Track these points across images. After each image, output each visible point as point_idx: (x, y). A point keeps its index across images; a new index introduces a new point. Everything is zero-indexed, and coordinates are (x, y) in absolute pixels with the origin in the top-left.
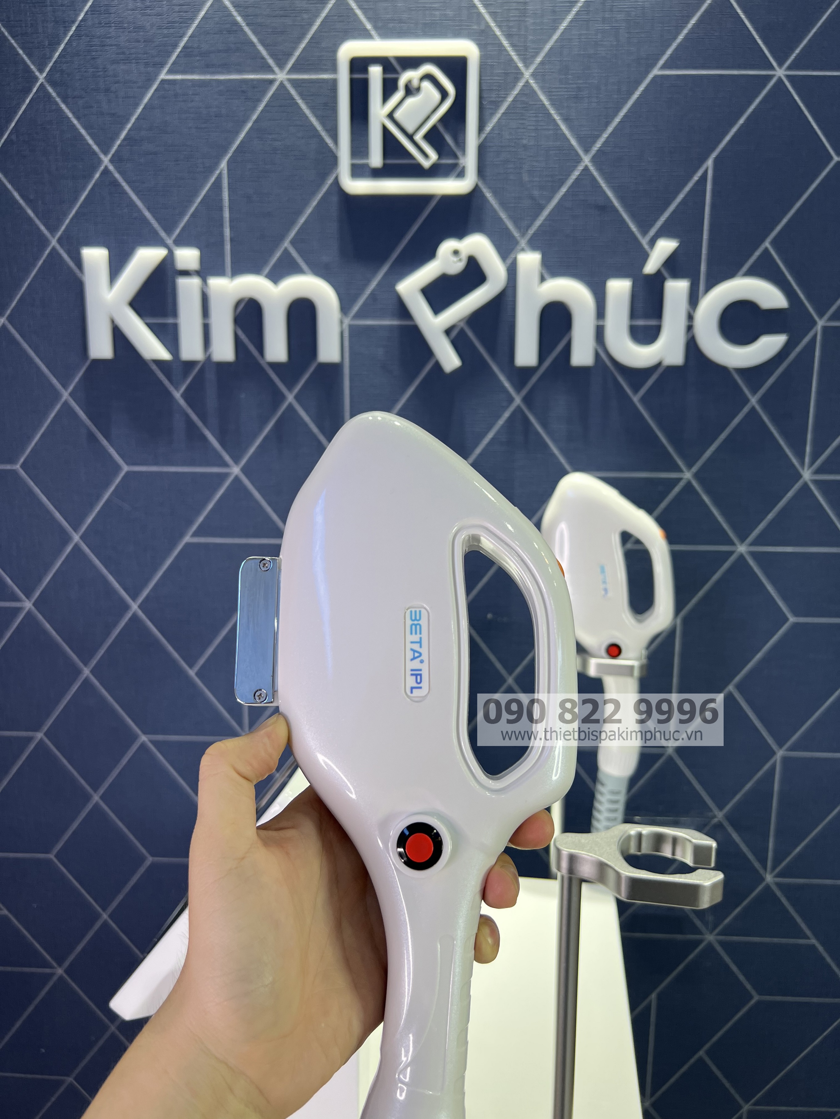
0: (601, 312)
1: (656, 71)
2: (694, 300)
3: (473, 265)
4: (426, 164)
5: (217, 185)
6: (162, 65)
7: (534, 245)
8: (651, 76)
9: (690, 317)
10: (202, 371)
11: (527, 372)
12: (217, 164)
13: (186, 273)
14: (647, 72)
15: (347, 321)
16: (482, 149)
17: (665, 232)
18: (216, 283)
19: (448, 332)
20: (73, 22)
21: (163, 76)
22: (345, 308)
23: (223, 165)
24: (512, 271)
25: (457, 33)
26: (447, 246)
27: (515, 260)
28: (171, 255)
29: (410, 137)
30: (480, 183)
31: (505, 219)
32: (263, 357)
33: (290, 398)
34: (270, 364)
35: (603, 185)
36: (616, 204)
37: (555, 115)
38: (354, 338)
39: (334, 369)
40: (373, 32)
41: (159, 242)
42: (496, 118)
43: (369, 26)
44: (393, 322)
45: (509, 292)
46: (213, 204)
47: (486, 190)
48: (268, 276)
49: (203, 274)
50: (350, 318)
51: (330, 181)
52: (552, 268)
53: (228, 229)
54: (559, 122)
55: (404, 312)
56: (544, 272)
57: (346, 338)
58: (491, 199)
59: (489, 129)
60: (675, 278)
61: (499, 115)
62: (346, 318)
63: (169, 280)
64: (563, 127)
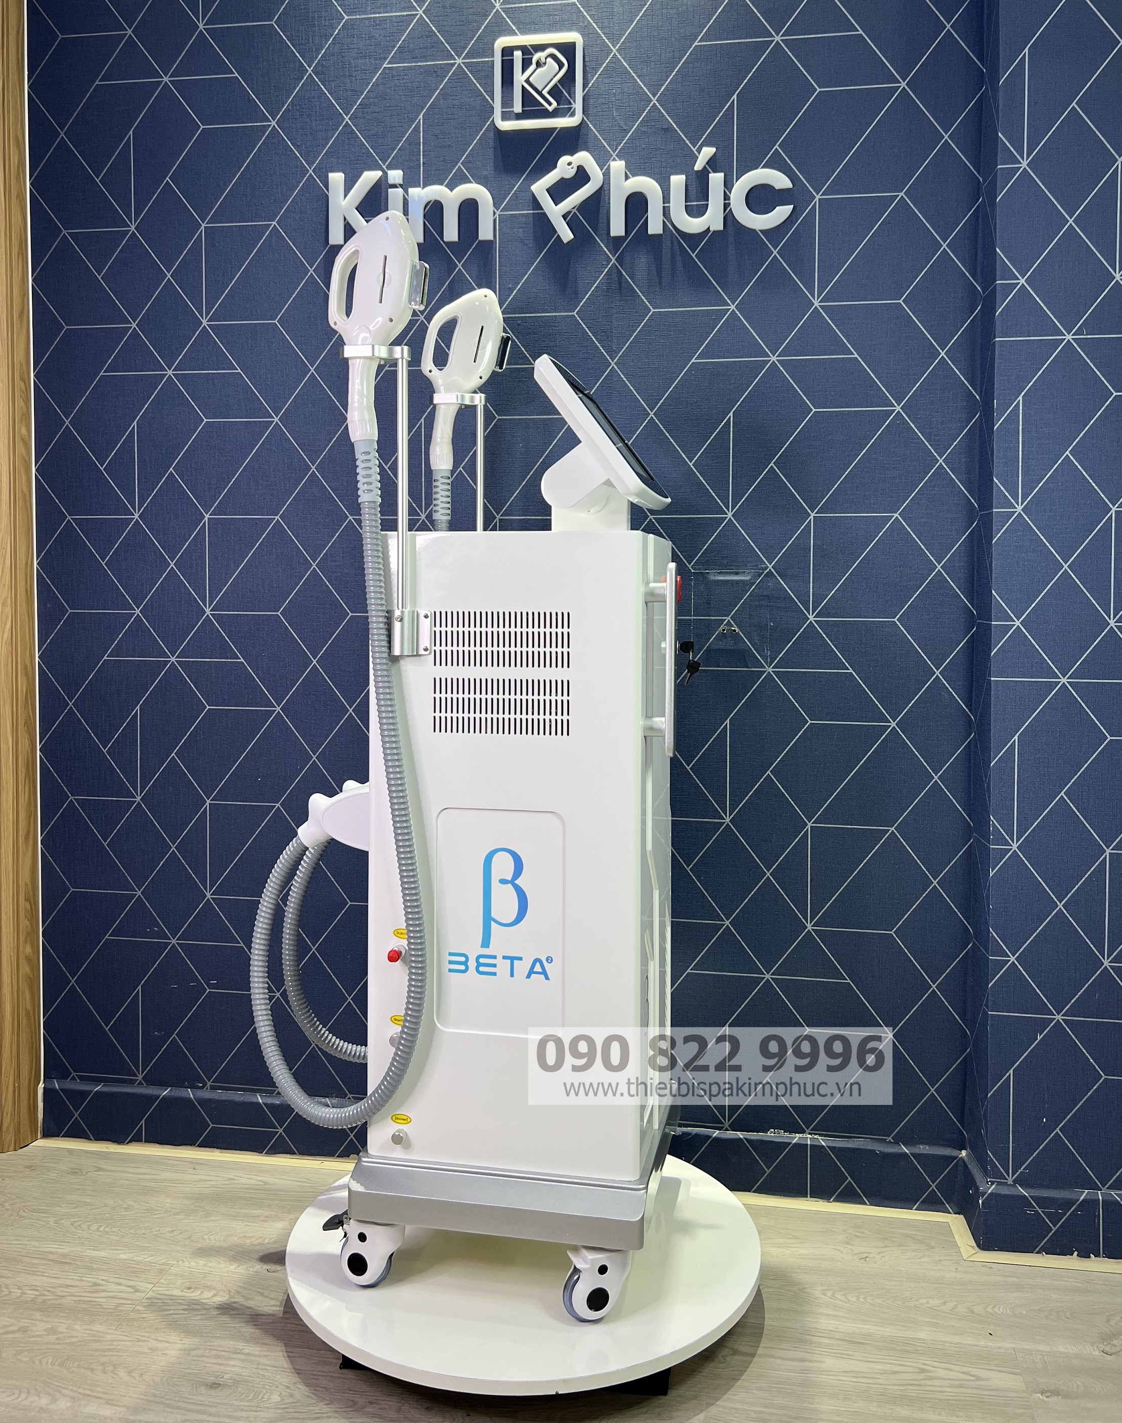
0: (666, 198)
1: (696, 44)
2: (728, 185)
3: (581, 170)
5: (416, 130)
6: (385, 59)
7: (619, 157)
8: (694, 46)
9: (726, 197)
11: (618, 240)
12: (418, 116)
13: (394, 186)
14: (691, 45)
15: (498, 213)
16: (585, 99)
17: (707, 143)
18: (415, 192)
19: (565, 217)
20: (331, 36)
21: (385, 65)
22: (496, 205)
23: (421, 116)
24: (607, 175)
25: (570, 30)
26: (564, 160)
27: (609, 165)
28: (385, 174)
30: (585, 118)
31: (603, 141)
32: (442, 238)
33: (460, 266)
34: (447, 243)
35: (666, 115)
36: (675, 127)
37: (633, 74)
38: (502, 223)
39: (489, 244)
40: (516, 31)
41: (377, 167)
42: (594, 79)
43: (514, 28)
44: (529, 212)
45: (606, 188)
46: (413, 142)
47: (588, 123)
48: (447, 186)
49: (405, 186)
50: (500, 210)
51: (488, 123)
52: (633, 170)
53: (422, 157)
54: (636, 78)
55: (536, 204)
56: (628, 172)
57: (497, 223)
58: (592, 128)
59: (590, 85)
60: (715, 171)
61: (597, 76)
62: (497, 210)
63: (383, 191)
64: (638, 80)
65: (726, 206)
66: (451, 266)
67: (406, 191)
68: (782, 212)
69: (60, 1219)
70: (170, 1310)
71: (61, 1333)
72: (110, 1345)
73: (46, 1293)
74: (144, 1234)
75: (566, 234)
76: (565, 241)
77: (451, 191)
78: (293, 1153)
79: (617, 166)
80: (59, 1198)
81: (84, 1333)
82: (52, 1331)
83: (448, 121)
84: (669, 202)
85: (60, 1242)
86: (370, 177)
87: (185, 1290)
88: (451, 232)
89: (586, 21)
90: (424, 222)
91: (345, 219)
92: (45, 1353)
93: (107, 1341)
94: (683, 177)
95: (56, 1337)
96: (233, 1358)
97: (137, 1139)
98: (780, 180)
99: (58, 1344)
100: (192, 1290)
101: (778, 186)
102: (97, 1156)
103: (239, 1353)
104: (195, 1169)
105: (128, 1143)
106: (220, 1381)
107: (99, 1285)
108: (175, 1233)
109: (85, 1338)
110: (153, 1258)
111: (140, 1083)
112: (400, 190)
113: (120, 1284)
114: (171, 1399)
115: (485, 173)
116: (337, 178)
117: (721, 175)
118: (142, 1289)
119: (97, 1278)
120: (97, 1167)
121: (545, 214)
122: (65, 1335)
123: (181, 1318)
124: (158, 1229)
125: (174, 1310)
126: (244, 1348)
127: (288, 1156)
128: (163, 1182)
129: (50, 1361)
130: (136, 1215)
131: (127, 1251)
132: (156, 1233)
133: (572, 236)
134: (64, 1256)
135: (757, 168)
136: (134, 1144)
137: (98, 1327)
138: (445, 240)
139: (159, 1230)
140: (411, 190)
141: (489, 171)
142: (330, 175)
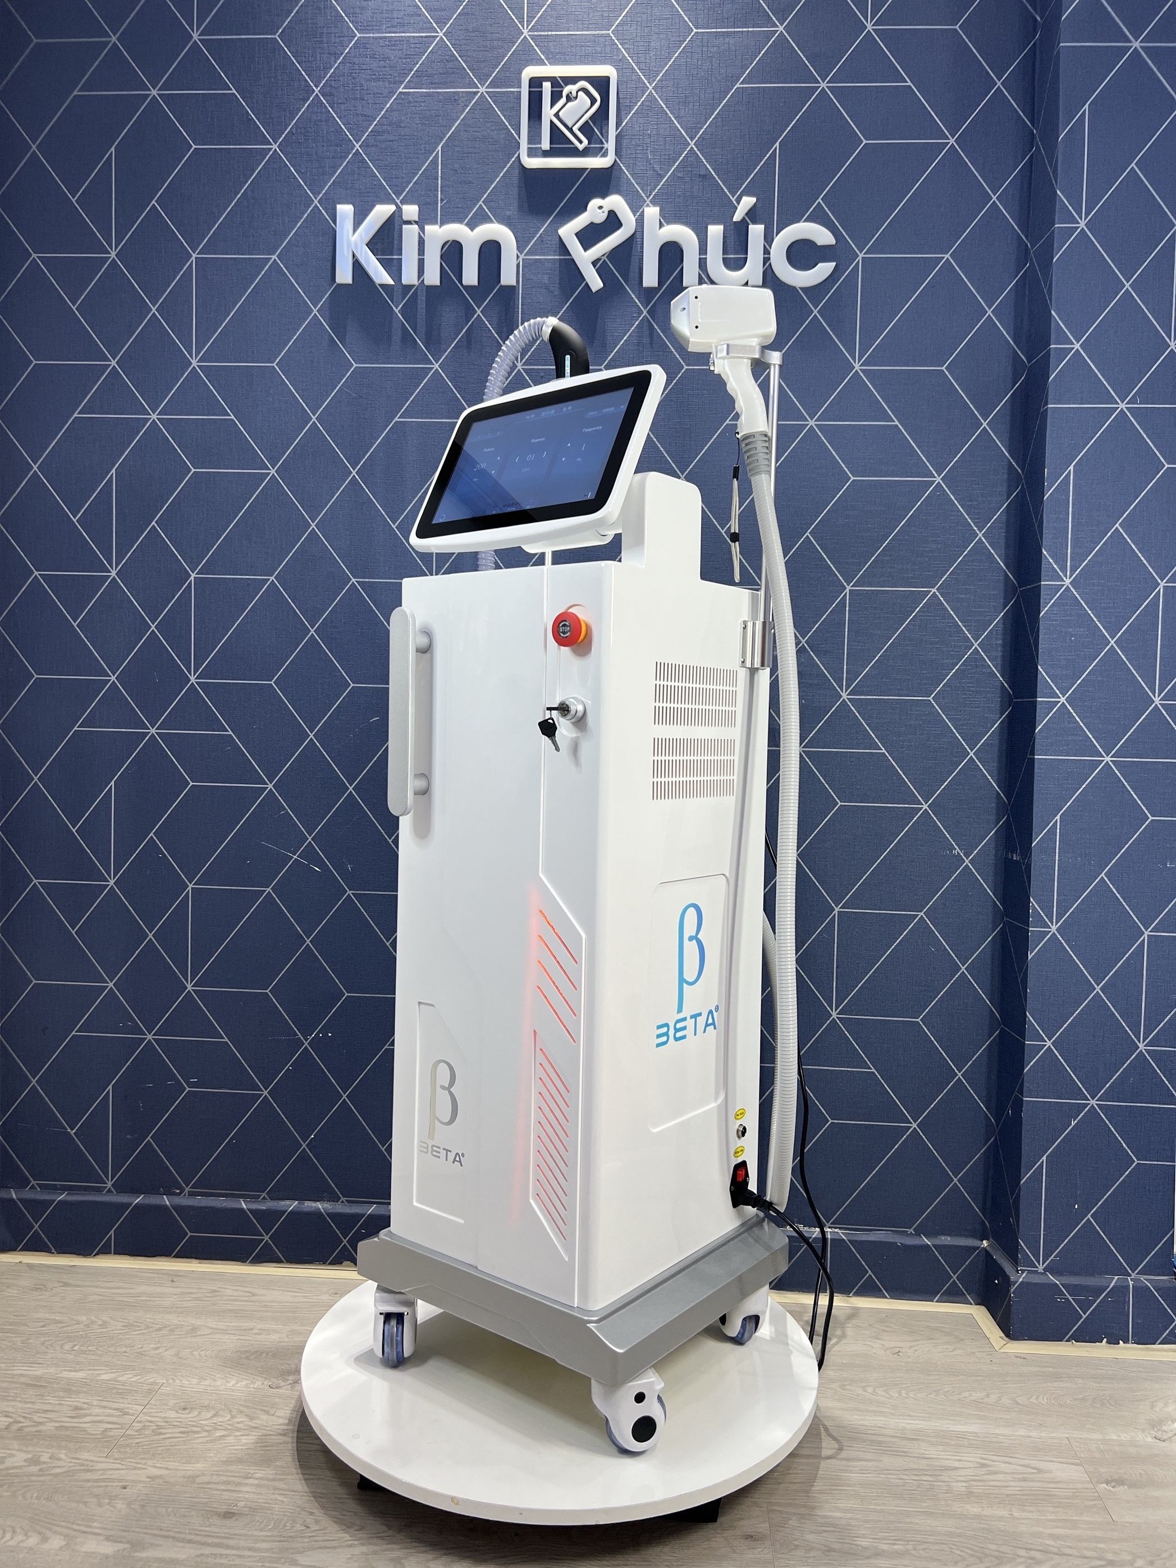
0: (703, 249)
1: (738, 85)
2: (769, 239)
3: (612, 215)
4: (581, 147)
5: (435, 162)
6: (401, 83)
7: (654, 203)
8: (735, 88)
9: (767, 252)
10: (416, 293)
11: (651, 291)
12: (436, 148)
13: (409, 223)
14: (733, 86)
15: (521, 257)
16: (619, 138)
17: (747, 192)
18: (430, 229)
19: (594, 263)
20: (342, 54)
21: (400, 90)
22: (520, 248)
23: (439, 148)
24: (640, 221)
25: (602, 62)
26: (594, 203)
27: (643, 211)
28: (399, 209)
29: (571, 130)
30: (617, 160)
31: (636, 185)
32: (461, 282)
33: (479, 312)
34: (466, 288)
35: (704, 160)
36: (713, 173)
37: (670, 114)
38: (526, 268)
39: (511, 290)
40: (546, 61)
41: (392, 201)
42: (628, 118)
43: (543, 57)
44: (556, 257)
45: (638, 235)
46: (430, 175)
47: (621, 165)
48: (467, 225)
49: (421, 223)
50: (523, 254)
51: (513, 159)
52: (667, 217)
53: (439, 193)
54: (673, 119)
55: (563, 249)
56: (662, 220)
57: (521, 268)
58: (625, 171)
59: (624, 123)
60: (754, 222)
61: (631, 115)
62: (521, 254)
63: (397, 227)
64: (675, 122)
65: (766, 260)
66: (470, 312)
67: (422, 229)
68: (824, 269)
69: (28, 1339)
70: (166, 1433)
71: (44, 1463)
72: (102, 1474)
73: (22, 1420)
74: (125, 1352)
75: (596, 282)
76: (594, 290)
77: (472, 230)
78: (280, 1262)
79: (652, 212)
80: (24, 1316)
81: (70, 1462)
82: (34, 1461)
83: (470, 155)
84: (706, 254)
85: (31, 1363)
86: (382, 211)
87: (179, 1411)
88: (470, 275)
89: (621, 54)
90: (441, 263)
91: (354, 256)
92: (28, 1486)
93: (99, 1470)
94: (721, 227)
95: (38, 1467)
96: (244, 1484)
97: (105, 1251)
98: (823, 236)
99: (41, 1476)
100: (187, 1411)
101: (820, 243)
102: (61, 1271)
103: (251, 1478)
104: (173, 1281)
105: (94, 1256)
106: (235, 1509)
107: (82, 1409)
108: (161, 1350)
109: (72, 1468)
110: (139, 1377)
111: (109, 1191)
112: (416, 226)
113: (105, 1407)
114: (181, 1532)
115: (508, 213)
116: (345, 210)
117: (761, 227)
118: (130, 1411)
119: (78, 1402)
120: (62, 1282)
121: (573, 260)
122: (49, 1465)
123: (178, 1442)
124: (140, 1346)
125: (170, 1433)
126: (256, 1471)
127: (275, 1265)
128: (140, 1297)
129: (35, 1495)
130: (114, 1332)
131: (109, 1371)
132: (139, 1350)
133: (601, 285)
134: (38, 1378)
135: (798, 222)
136: (100, 1256)
137: (85, 1455)
138: (465, 282)
139: (142, 1347)
140: (427, 228)
141: (512, 211)
142: (339, 207)
